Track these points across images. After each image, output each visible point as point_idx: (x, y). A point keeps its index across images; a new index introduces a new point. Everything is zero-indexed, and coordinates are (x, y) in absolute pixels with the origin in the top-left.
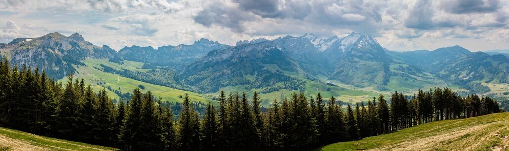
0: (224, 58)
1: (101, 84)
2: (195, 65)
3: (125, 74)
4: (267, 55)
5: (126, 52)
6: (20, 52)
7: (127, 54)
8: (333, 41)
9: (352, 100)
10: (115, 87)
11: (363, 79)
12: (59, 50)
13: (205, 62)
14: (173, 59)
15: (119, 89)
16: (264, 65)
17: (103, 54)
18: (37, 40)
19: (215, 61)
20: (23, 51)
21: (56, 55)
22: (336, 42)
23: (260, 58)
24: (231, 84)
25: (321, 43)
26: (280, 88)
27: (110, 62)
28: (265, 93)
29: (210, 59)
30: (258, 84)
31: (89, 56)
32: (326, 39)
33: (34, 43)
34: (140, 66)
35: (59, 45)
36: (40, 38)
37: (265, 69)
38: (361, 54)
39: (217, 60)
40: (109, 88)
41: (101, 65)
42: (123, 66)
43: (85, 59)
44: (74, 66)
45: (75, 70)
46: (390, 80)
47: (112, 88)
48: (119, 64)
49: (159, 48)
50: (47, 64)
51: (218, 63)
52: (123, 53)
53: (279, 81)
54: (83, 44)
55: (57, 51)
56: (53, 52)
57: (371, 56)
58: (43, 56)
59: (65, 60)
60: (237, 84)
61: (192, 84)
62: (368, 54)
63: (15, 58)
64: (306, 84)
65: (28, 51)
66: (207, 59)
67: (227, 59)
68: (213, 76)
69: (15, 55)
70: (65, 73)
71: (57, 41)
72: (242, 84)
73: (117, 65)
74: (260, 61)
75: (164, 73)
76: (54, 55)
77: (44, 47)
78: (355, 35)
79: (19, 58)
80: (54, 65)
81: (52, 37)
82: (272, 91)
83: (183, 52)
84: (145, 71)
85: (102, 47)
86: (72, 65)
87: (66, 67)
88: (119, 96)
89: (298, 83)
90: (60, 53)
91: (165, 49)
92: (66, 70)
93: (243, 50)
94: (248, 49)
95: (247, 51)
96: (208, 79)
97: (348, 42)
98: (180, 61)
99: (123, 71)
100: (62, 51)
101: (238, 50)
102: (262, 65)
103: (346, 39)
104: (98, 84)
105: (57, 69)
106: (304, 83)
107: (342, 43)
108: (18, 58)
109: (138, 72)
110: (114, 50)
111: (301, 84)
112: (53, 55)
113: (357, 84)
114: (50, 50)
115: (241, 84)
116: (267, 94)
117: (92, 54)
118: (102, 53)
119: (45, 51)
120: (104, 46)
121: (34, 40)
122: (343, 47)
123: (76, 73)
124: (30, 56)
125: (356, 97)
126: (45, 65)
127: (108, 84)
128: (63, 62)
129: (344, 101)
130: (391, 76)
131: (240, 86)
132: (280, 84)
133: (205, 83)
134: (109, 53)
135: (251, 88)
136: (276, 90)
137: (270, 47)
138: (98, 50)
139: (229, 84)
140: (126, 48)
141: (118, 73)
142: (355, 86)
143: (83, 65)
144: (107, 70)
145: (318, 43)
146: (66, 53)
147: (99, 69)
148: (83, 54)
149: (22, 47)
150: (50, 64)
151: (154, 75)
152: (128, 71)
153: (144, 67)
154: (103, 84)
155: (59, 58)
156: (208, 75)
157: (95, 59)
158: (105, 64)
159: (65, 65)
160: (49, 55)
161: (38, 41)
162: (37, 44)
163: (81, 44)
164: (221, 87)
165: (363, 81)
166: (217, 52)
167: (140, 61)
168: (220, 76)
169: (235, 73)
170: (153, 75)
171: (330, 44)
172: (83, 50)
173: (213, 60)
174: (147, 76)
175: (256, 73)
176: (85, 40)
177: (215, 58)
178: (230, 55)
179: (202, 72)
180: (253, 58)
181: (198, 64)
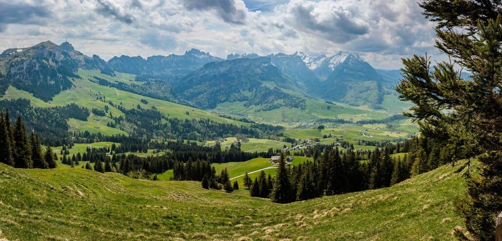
0: (222, 72)
1: (101, 98)
2: (190, 78)
3: (121, 86)
4: (264, 71)
5: (115, 63)
6: (15, 64)
7: (117, 64)
8: (323, 59)
9: (352, 119)
10: (116, 102)
11: (357, 98)
12: (53, 60)
13: (201, 75)
14: (163, 70)
15: (121, 104)
16: (262, 82)
17: (94, 64)
18: (30, 49)
19: (211, 75)
20: (17, 63)
21: (51, 67)
22: (325, 60)
23: (258, 74)
24: (229, 100)
25: (310, 61)
26: (281, 105)
27: (102, 74)
28: (265, 110)
29: (207, 72)
30: (257, 101)
31: (81, 68)
32: (316, 57)
33: (28, 54)
34: (132, 78)
35: (53, 55)
36: (33, 48)
37: (263, 85)
38: (353, 72)
39: (214, 74)
40: (111, 103)
41: (96, 78)
42: (115, 78)
43: (77, 70)
44: (70, 79)
45: (72, 84)
46: (384, 99)
47: (114, 103)
48: (112, 76)
49: (148, 58)
50: (42, 77)
51: (215, 77)
52: (113, 64)
53: (278, 98)
54: (73, 54)
55: (50, 62)
56: (47, 63)
57: (363, 75)
58: (37, 68)
59: (60, 73)
60: (234, 101)
61: (188, 98)
62: (360, 73)
63: (10, 71)
64: (306, 102)
65: (23, 63)
66: (204, 72)
67: (224, 73)
68: (211, 91)
69: (10, 68)
70: (61, 87)
71: (51, 50)
72: (241, 100)
73: (109, 76)
74: (258, 77)
75: (160, 86)
76: (49, 67)
77: (38, 58)
78: (342, 54)
79: (15, 72)
80: (49, 78)
81: (45, 46)
82: (273, 109)
83: (174, 64)
84: (141, 83)
85: (92, 57)
86: (68, 77)
87: (62, 80)
88: (123, 112)
89: (297, 101)
90: (54, 64)
91: (155, 60)
92: (62, 84)
93: (240, 64)
94: (246, 64)
95: (245, 65)
96: (205, 93)
97: (336, 61)
98: (171, 73)
99: (117, 83)
100: (57, 62)
101: (236, 64)
102: (260, 81)
103: (334, 58)
104: (97, 99)
105: (53, 82)
106: (304, 101)
107: (331, 61)
108: (13, 71)
109: (134, 85)
110: (104, 60)
111: (301, 102)
112: (47, 67)
113: (351, 103)
114: (44, 61)
115: (238, 100)
116: (268, 111)
117: (83, 66)
118: (92, 64)
119: (39, 62)
120: (94, 56)
121: (28, 50)
122: (332, 66)
123: (73, 86)
124: (25, 68)
125: (356, 115)
126: (40, 79)
127: (107, 99)
128: (58, 74)
129: (345, 120)
130: (385, 95)
131: (237, 102)
132: (281, 101)
133: (202, 98)
134: (100, 64)
135: (250, 105)
136: (276, 107)
138: (89, 60)
139: (227, 100)
140: (115, 58)
141: (113, 86)
142: (349, 104)
143: (78, 77)
144: (103, 82)
145: (308, 62)
146: (60, 64)
147: (94, 82)
148: (75, 65)
149: (16, 59)
150: (45, 78)
151: (151, 89)
152: (123, 83)
153: (137, 80)
154: (103, 98)
155: (53, 70)
156: (205, 90)
157: (87, 71)
158: (99, 77)
159: (61, 77)
160: (43, 66)
161: (31, 51)
162: (31, 54)
163: (71, 53)
164: (218, 103)
165: (357, 100)
166: (214, 65)
167: (131, 73)
168: (217, 91)
169: (233, 89)
170: (149, 88)
171: (319, 62)
172: (74, 60)
173: (211, 73)
174: (143, 89)
175: (255, 90)
176: (75, 49)
177: (212, 71)
178: (228, 68)
179: (198, 86)
180: (251, 74)
181: (194, 77)
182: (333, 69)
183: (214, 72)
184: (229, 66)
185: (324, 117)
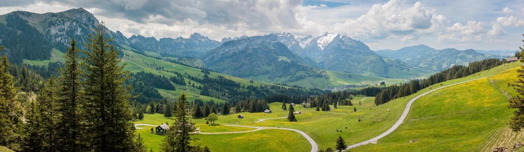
0: (240, 49)
2: (211, 56)
4: (276, 48)
13: (221, 53)
14: (175, 51)
16: (278, 57)
19: (232, 52)
23: (272, 50)
26: (305, 76)
29: (227, 50)
37: (280, 60)
39: (233, 51)
51: (235, 54)
52: (133, 42)
53: (299, 70)
60: (258, 75)
66: (224, 50)
67: (242, 50)
72: (264, 74)
74: (273, 52)
83: (183, 46)
91: (166, 41)
93: (255, 42)
95: (259, 43)
96: (230, 69)
97: (323, 41)
101: (251, 41)
102: (275, 56)
107: (318, 42)
110: (125, 37)
115: (262, 74)
120: (118, 32)
122: (320, 46)
132: (302, 73)
135: (275, 78)
137: (275, 40)
140: (134, 36)
168: (240, 67)
169: (253, 64)
173: (230, 51)
175: (273, 64)
177: (231, 49)
178: (245, 46)
179: (222, 63)
180: (265, 50)
181: (214, 54)
182: (322, 48)
183: (233, 50)
184: (245, 44)
185: (350, 84)
